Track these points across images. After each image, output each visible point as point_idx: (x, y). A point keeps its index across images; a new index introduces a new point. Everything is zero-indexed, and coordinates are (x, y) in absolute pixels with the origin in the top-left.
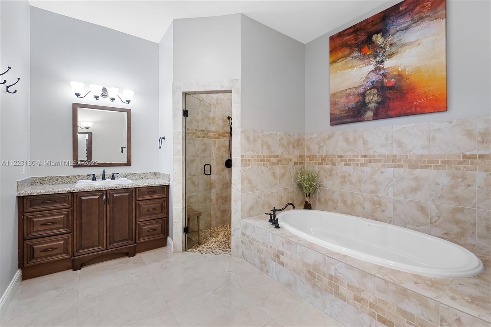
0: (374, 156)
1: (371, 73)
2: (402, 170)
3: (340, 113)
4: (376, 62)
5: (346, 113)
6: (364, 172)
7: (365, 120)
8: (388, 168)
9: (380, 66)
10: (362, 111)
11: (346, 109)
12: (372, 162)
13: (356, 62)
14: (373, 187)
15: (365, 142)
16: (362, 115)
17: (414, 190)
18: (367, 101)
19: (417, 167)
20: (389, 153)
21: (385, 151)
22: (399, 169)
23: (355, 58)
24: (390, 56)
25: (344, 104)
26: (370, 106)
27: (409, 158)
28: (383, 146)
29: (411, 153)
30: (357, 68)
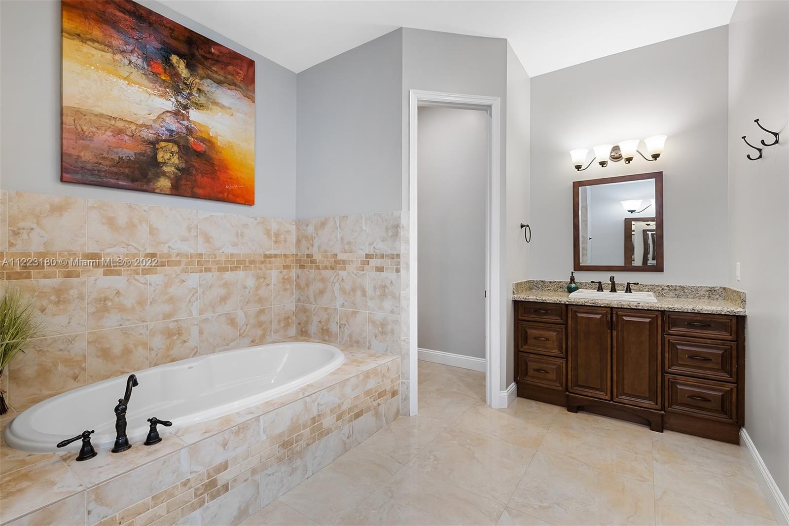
0: (170, 256)
1: (169, 114)
2: (210, 274)
3: (96, 161)
4: (177, 101)
5: (113, 167)
6: (150, 285)
7: (156, 191)
8: (191, 274)
9: (184, 112)
10: (150, 175)
11: (113, 157)
12: (165, 266)
13: (136, 75)
14: (167, 308)
15: (153, 231)
16: (149, 181)
17: (224, 299)
18: (160, 160)
19: (225, 269)
20: (192, 251)
21: (187, 248)
22: (206, 273)
23: (136, 66)
24: (199, 106)
25: (109, 147)
26: (165, 168)
27: (217, 259)
28: (184, 239)
29: (221, 251)
30: (141, 90)
